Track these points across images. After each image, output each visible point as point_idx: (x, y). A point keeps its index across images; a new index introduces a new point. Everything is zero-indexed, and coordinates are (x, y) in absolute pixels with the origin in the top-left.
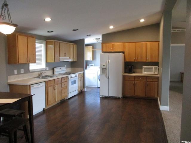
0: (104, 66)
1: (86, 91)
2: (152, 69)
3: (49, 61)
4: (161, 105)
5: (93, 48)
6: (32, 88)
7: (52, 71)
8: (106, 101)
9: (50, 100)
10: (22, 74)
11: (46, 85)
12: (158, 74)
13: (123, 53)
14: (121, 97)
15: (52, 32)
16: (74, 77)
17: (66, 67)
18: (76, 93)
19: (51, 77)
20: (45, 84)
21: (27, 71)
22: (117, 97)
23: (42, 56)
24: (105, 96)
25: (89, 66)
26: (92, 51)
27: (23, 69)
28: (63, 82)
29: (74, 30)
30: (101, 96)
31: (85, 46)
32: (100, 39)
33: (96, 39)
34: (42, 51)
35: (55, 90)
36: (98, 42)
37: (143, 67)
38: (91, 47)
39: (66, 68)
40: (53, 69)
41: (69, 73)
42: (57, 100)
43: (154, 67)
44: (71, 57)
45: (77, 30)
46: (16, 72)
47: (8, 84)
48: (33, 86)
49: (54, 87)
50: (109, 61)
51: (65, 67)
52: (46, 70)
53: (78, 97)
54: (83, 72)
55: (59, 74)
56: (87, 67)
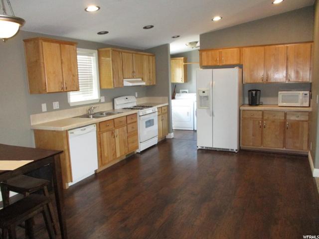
0: (204, 92)
1: (173, 138)
2: (297, 96)
3: (104, 87)
4: (315, 167)
5: (185, 61)
6: (70, 135)
7: (112, 103)
8: (207, 156)
9: (106, 154)
10: (56, 110)
11: (99, 130)
12: (309, 106)
13: (241, 66)
14: (237, 150)
15: (106, 33)
16: (151, 113)
17: (137, 96)
18: (155, 141)
19: (109, 114)
20: (96, 127)
21: (65, 105)
22: (229, 149)
23: (91, 77)
24: (206, 147)
25: (179, 92)
26: (184, 65)
27: (58, 102)
28: (130, 123)
29: (145, 28)
30: (199, 148)
31: (169, 57)
32: (197, 42)
33: (190, 43)
34: (93, 69)
35: (114, 137)
36: (195, 49)
37: (279, 92)
38: (183, 58)
39: (136, 98)
40: (113, 101)
41: (142, 107)
42: (118, 155)
43: (301, 92)
44: (146, 78)
45: (152, 27)
46: (44, 107)
47: (32, 130)
48: (73, 133)
49: (113, 133)
50: (214, 83)
51: (135, 95)
52: (100, 102)
53: (159, 148)
54: (167, 104)
55: (124, 109)
56: (177, 94)
